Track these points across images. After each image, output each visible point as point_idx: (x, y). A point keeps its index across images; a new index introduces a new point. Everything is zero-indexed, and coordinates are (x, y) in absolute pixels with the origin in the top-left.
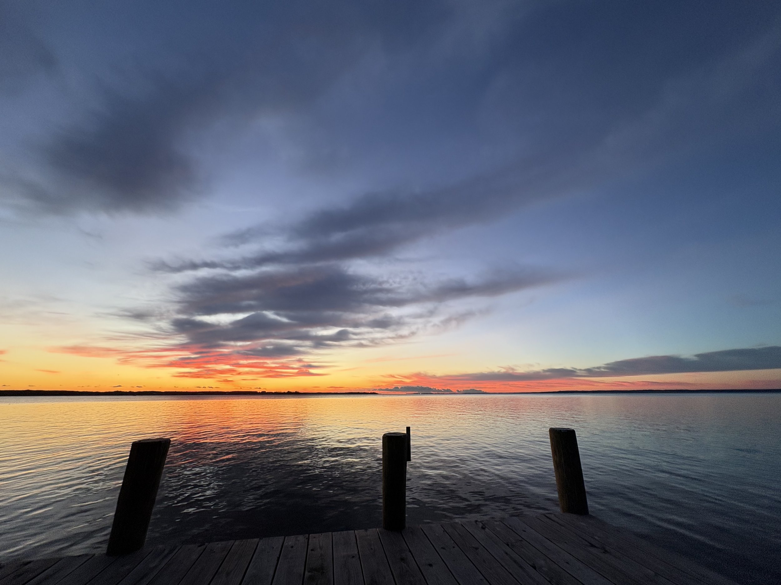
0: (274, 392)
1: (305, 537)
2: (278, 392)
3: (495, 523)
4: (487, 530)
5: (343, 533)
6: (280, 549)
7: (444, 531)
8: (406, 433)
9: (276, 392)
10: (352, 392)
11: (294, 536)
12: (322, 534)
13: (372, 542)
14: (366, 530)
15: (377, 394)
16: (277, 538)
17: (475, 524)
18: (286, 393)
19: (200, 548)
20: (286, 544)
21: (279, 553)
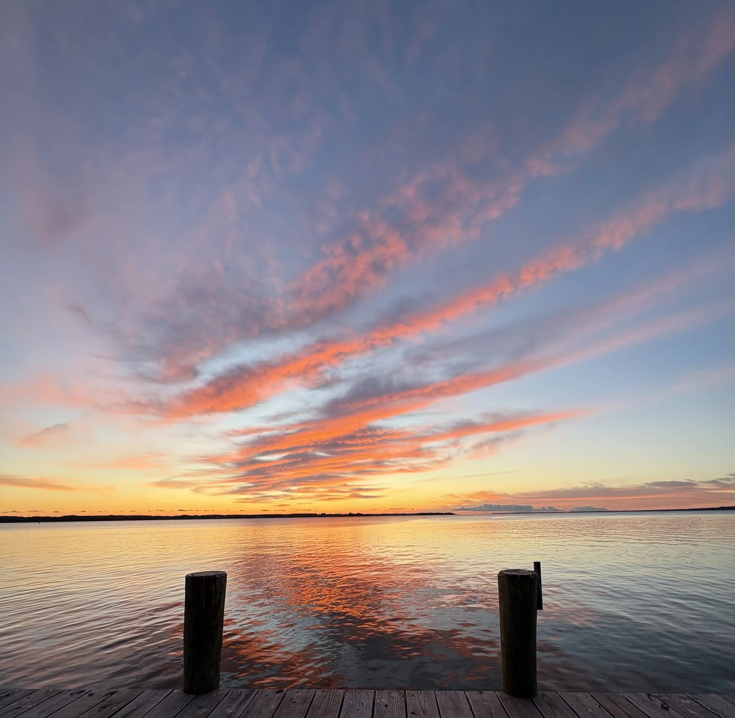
0: (334, 514)
1: (400, 694)
2: (338, 514)
3: (683, 701)
4: (671, 711)
5: (449, 693)
6: (371, 707)
7: (599, 706)
8: (533, 570)
9: (336, 513)
10: (423, 513)
11: (386, 691)
12: (421, 692)
13: (494, 711)
14: (481, 692)
15: (454, 514)
16: (365, 692)
17: (648, 699)
18: (347, 515)
19: (278, 695)
20: (378, 701)
21: (371, 713)
